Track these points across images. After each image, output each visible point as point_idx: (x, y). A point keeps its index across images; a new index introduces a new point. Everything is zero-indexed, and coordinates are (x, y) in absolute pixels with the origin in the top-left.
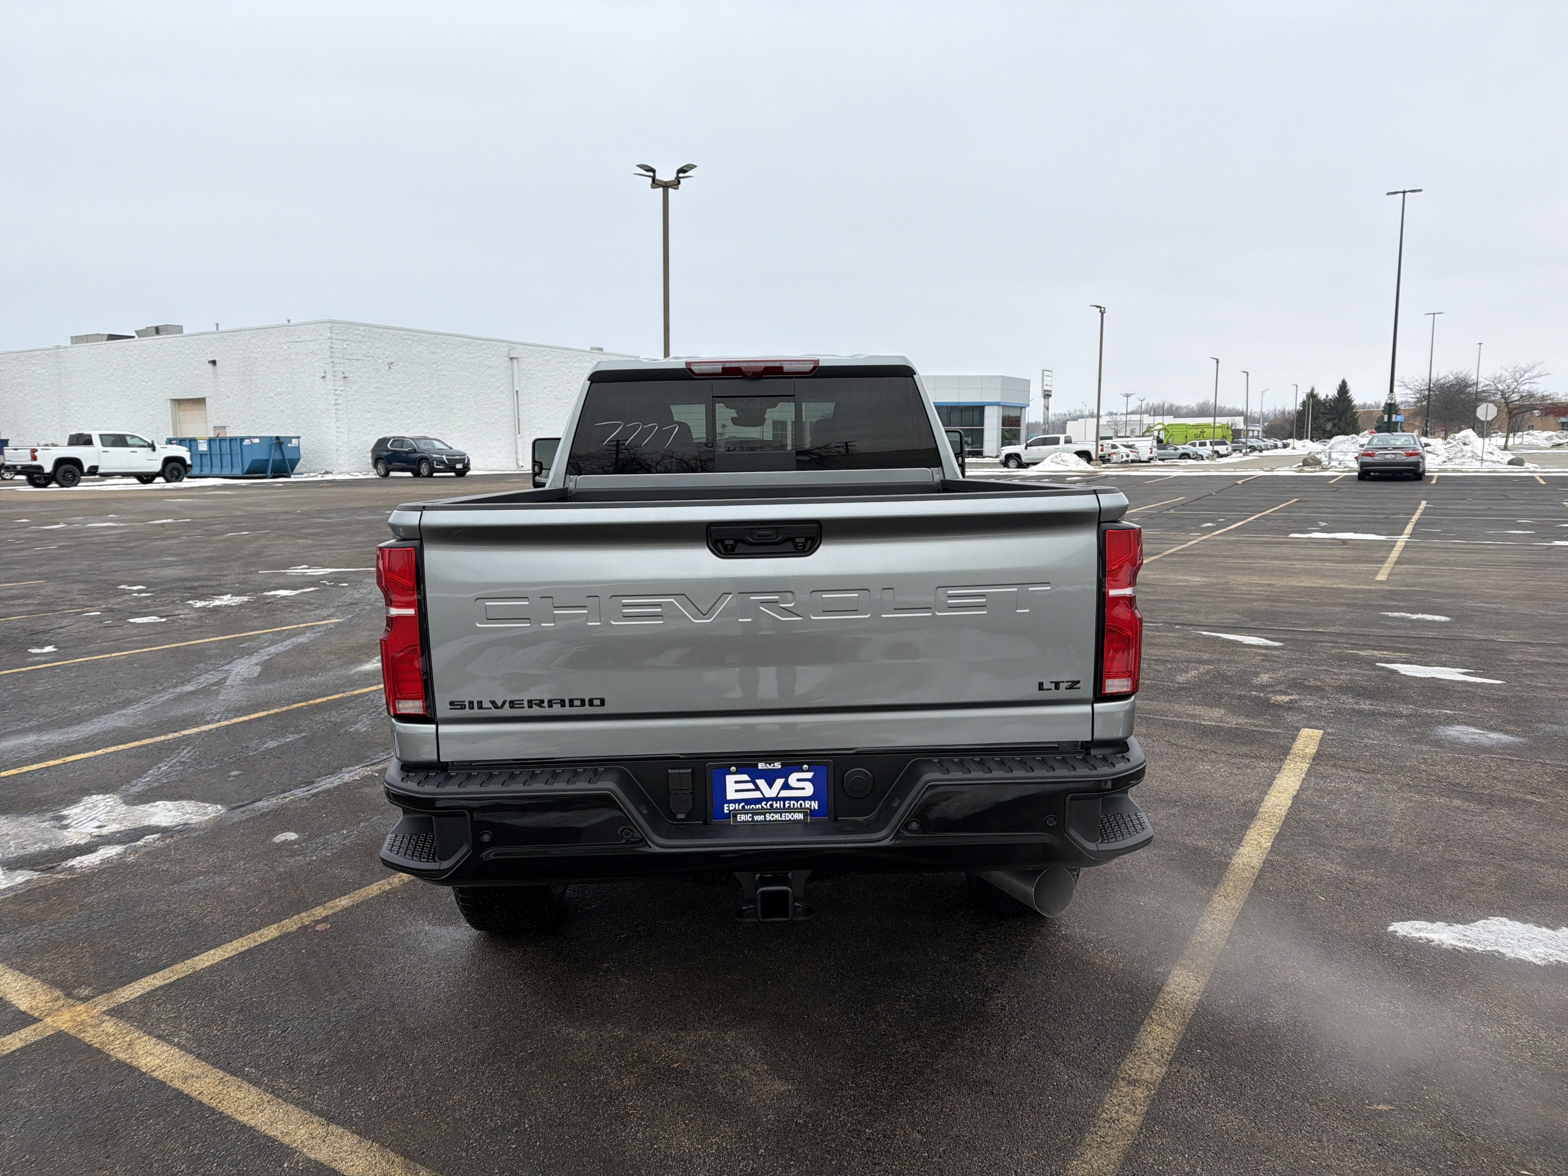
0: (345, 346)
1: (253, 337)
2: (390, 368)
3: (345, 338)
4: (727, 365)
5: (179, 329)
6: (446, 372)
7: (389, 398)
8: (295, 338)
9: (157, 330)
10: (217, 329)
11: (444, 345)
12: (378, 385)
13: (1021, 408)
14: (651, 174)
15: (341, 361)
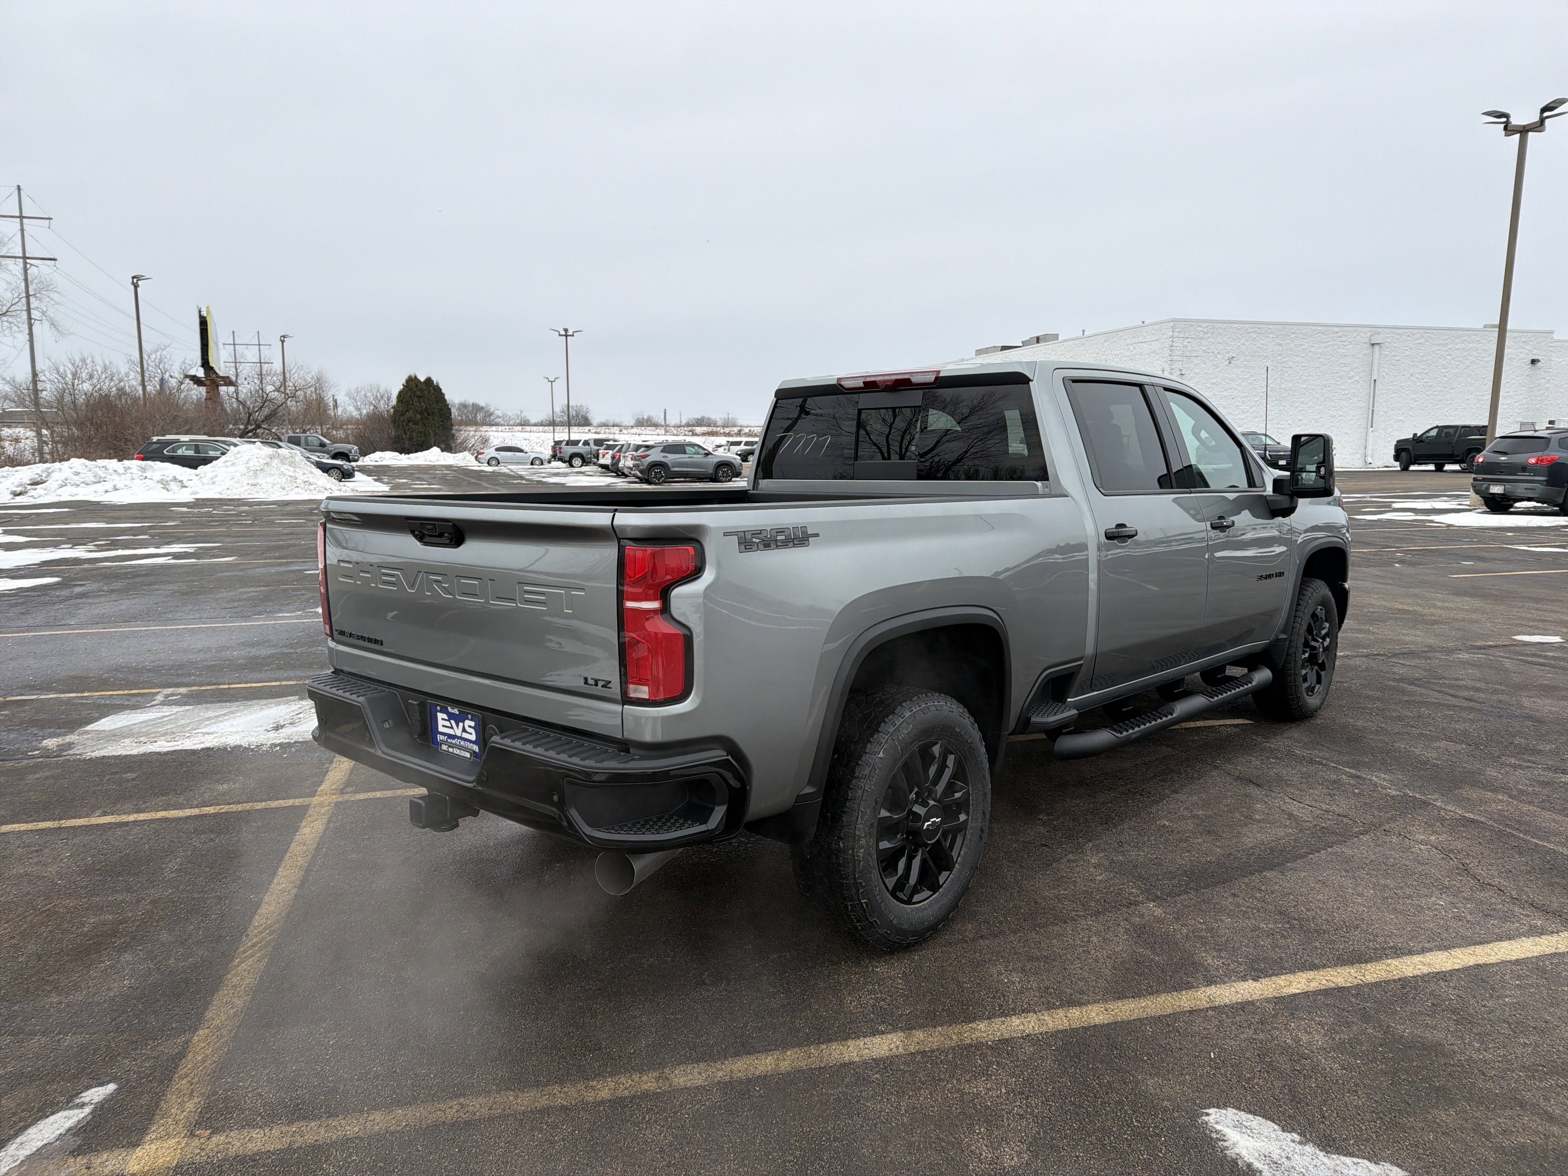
0: (1186, 343)
1: (1105, 341)
2: (1230, 363)
3: (1187, 335)
4: (868, 379)
5: (1055, 337)
7: (1225, 393)
8: (1141, 339)
9: (1038, 340)
10: (1083, 334)
11: (1293, 336)
12: (1214, 381)
14: (1504, 120)
15: (1181, 359)
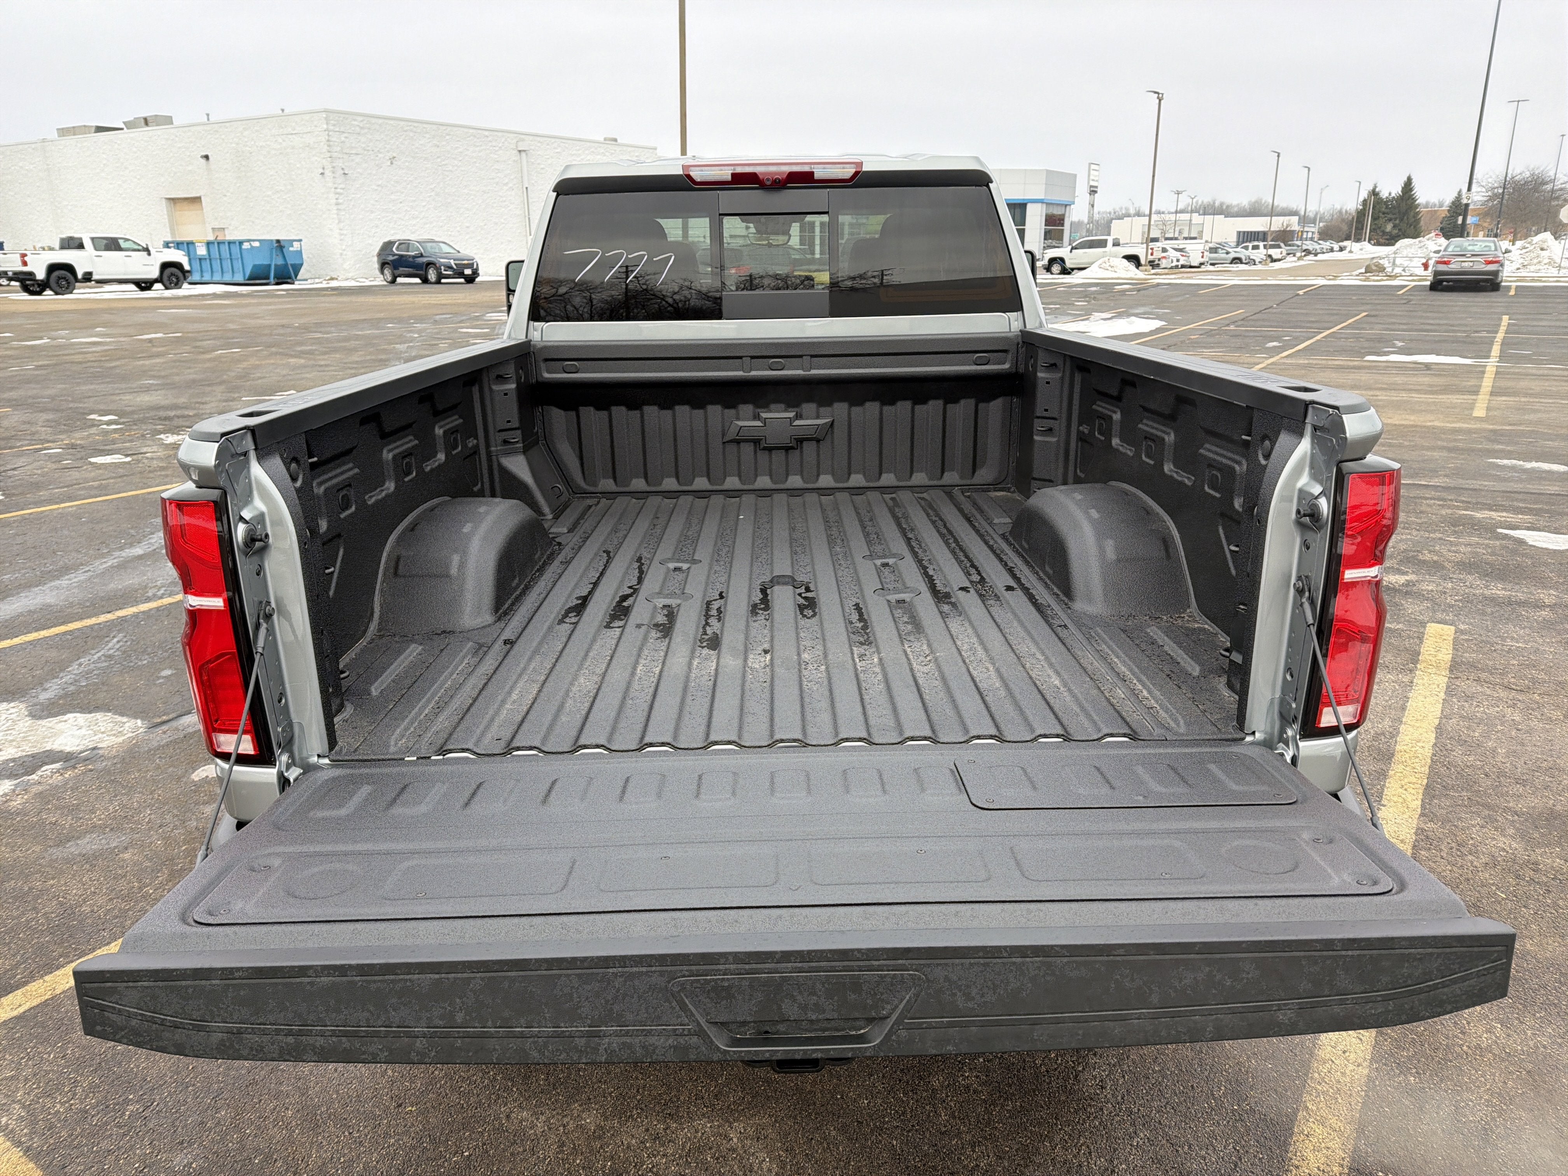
0: (343, 139)
1: (245, 129)
2: (392, 163)
3: (342, 129)
4: (739, 170)
5: (168, 120)
6: (451, 168)
7: (392, 197)
8: (290, 130)
9: (146, 122)
10: (208, 119)
11: (448, 137)
12: (380, 183)
13: (1066, 206)
15: (340, 156)
